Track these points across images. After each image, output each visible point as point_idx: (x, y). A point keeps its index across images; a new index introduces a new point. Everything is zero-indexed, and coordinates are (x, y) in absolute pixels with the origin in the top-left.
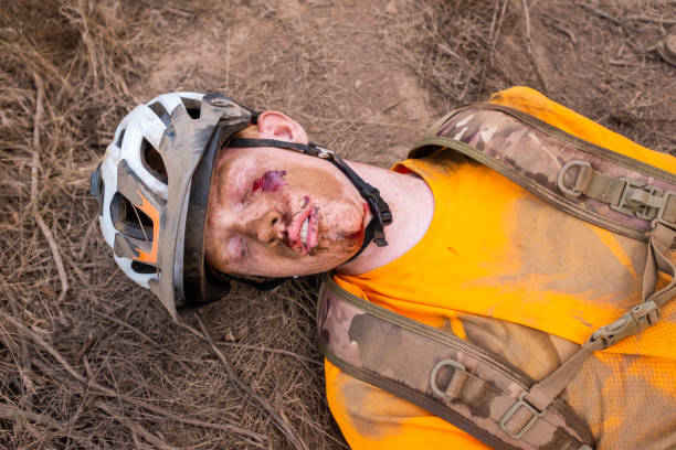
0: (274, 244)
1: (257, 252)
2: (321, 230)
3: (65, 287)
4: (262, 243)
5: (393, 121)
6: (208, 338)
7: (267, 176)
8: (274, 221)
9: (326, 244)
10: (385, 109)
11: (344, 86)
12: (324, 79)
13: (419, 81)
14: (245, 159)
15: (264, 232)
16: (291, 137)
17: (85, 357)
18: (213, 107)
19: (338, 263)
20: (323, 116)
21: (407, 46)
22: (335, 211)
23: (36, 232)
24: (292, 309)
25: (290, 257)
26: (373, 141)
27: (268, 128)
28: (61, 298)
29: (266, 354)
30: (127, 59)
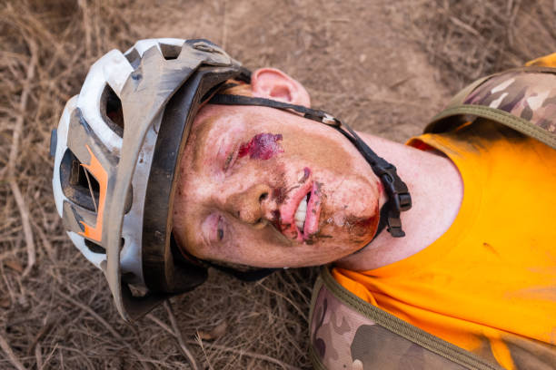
0: (261, 226)
1: (239, 235)
2: (324, 213)
3: (31, 261)
4: (245, 223)
5: (399, 98)
6: (177, 334)
7: (258, 139)
8: (263, 196)
9: (329, 230)
10: (393, 84)
11: (347, 60)
12: (326, 53)
13: (428, 58)
14: (230, 117)
15: (248, 209)
16: (290, 99)
17: (39, 346)
18: (195, 51)
19: (342, 256)
20: (325, 90)
21: (416, 23)
22: (343, 189)
23: (9, 200)
24: (281, 306)
25: (281, 243)
26: (378, 118)
27: (263, 86)
28: (26, 273)
29: (245, 359)
30: (122, 27)
